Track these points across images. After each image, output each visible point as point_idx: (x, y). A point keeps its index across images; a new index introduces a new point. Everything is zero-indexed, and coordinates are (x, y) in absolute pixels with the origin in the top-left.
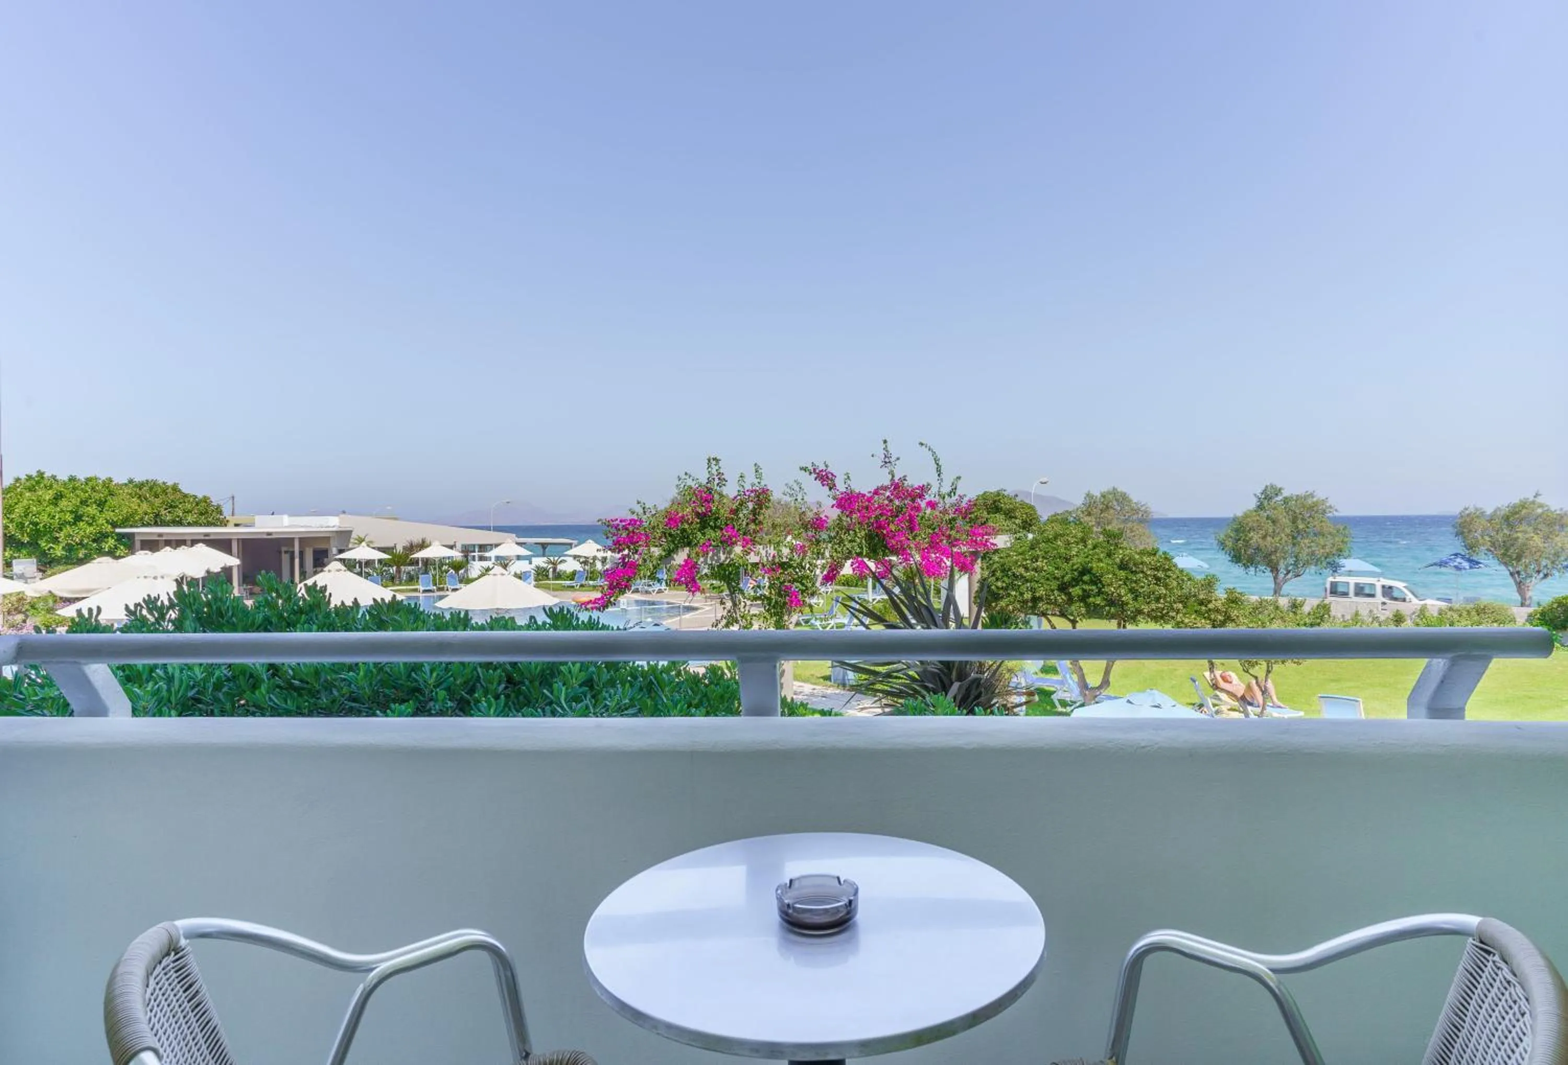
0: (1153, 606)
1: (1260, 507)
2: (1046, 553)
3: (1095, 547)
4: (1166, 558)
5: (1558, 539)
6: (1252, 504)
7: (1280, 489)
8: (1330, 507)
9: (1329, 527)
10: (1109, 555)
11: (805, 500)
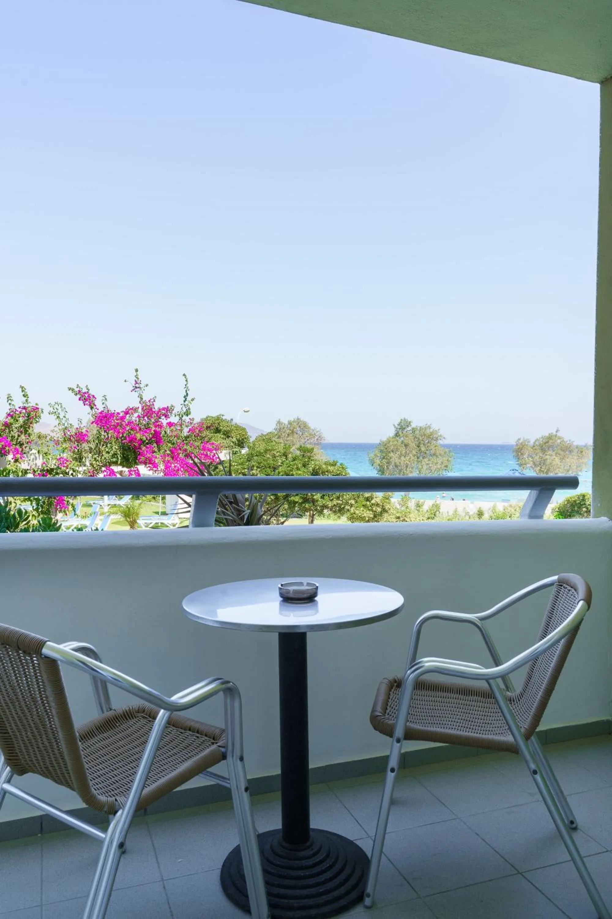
0: (335, 502)
1: (397, 435)
2: (259, 463)
3: (294, 460)
4: (343, 468)
5: (568, 460)
6: (392, 433)
7: (410, 422)
8: (441, 436)
9: (440, 451)
10: (304, 466)
11: (67, 417)
